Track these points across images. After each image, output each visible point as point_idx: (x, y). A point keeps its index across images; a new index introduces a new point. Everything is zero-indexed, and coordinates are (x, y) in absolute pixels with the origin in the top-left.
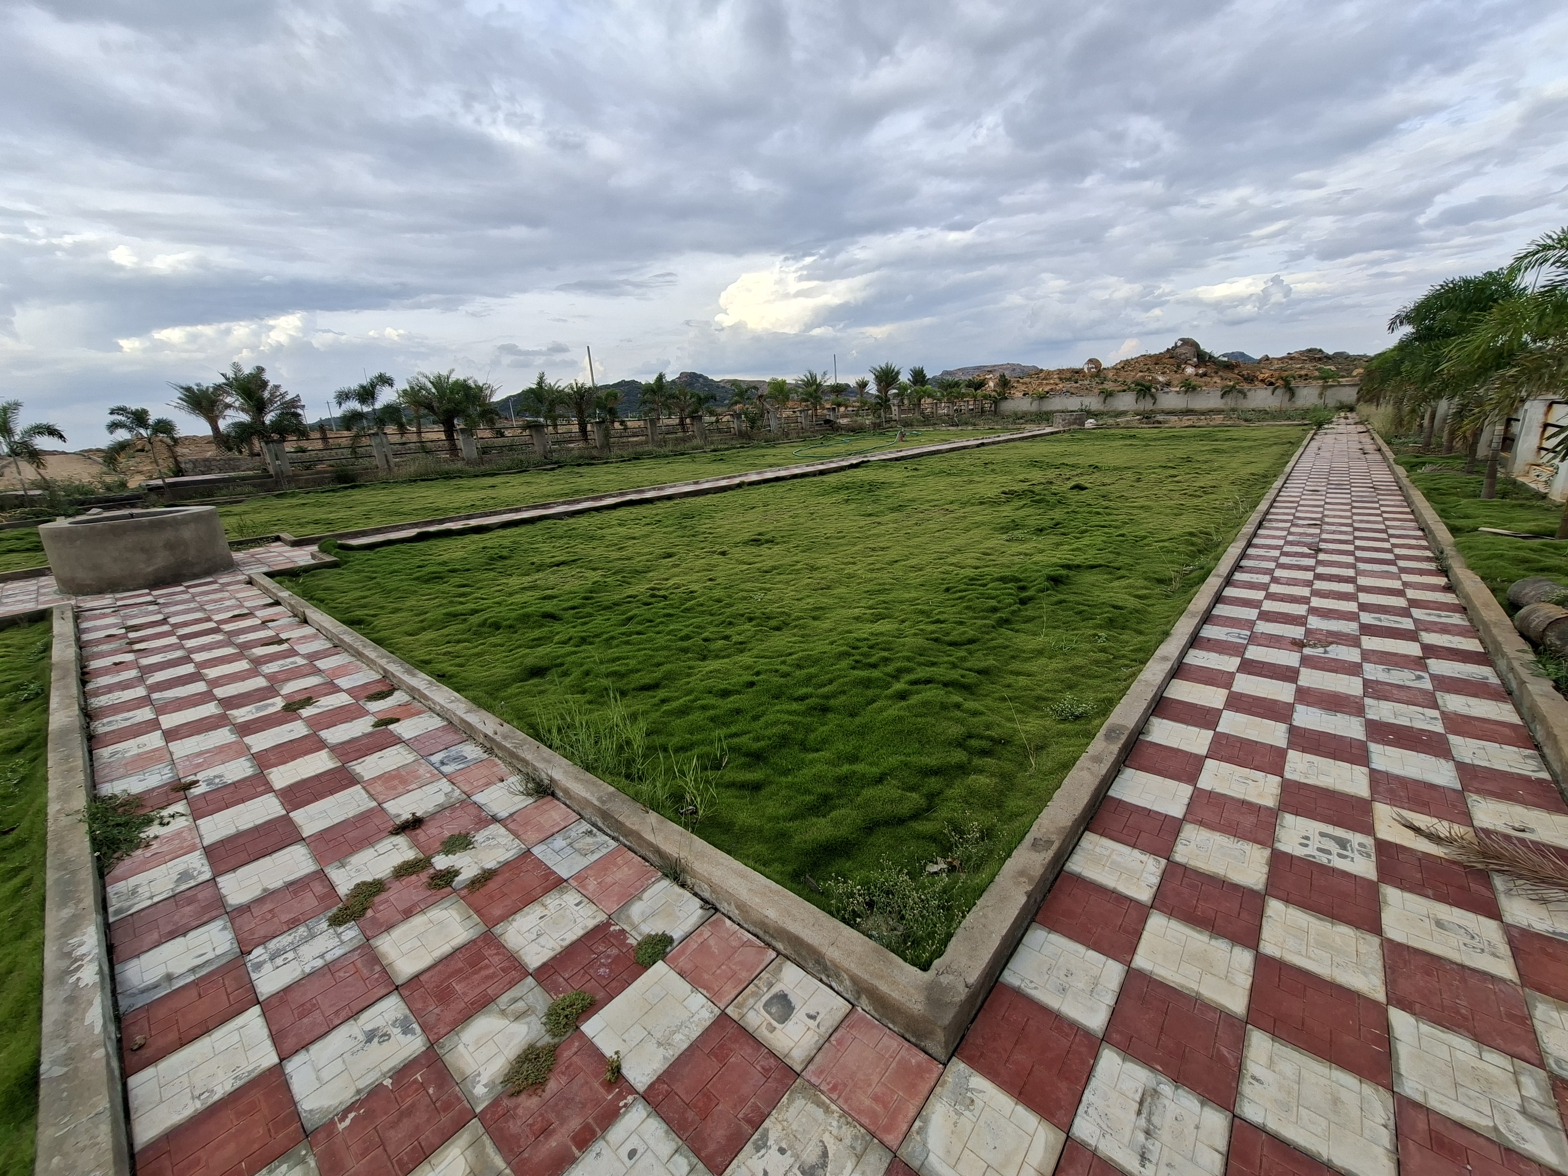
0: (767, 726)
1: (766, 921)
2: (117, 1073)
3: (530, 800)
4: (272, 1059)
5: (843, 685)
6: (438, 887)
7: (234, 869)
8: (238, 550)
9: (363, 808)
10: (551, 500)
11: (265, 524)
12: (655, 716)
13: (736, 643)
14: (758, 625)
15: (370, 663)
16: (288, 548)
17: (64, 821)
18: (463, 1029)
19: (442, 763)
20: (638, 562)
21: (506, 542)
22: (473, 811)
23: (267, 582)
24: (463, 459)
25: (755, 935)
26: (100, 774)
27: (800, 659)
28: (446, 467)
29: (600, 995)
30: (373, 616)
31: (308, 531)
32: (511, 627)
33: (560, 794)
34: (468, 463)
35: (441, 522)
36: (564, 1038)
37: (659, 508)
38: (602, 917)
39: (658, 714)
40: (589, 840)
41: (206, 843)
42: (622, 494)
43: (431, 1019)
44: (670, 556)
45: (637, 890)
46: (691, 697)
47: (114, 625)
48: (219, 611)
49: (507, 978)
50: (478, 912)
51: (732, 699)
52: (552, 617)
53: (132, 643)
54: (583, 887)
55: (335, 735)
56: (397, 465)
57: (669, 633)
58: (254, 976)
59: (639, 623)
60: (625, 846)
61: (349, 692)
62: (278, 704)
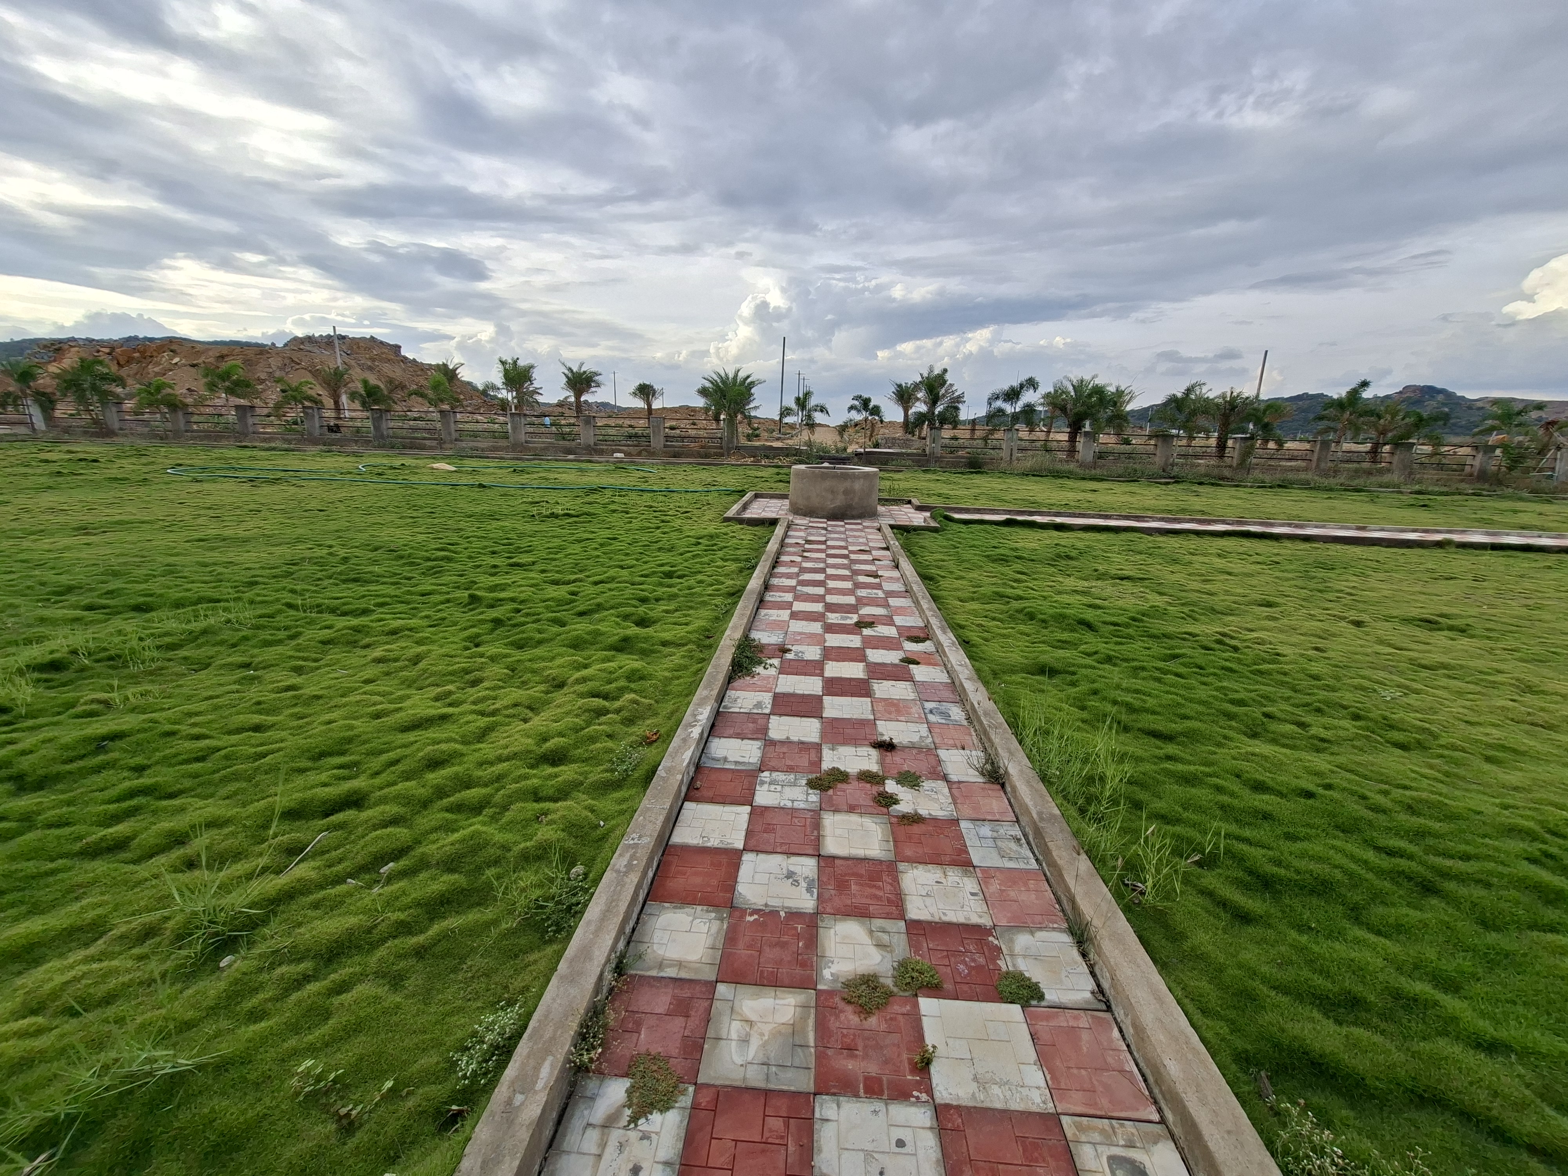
0: (1302, 855)
1: (1162, 1070)
2: (683, 794)
3: (981, 779)
4: (740, 845)
5: (1490, 873)
6: (880, 804)
7: (781, 715)
8: (883, 505)
9: (863, 717)
10: (1149, 514)
11: (906, 490)
12: (1148, 767)
13: (1313, 737)
14: (1367, 729)
15: (921, 611)
16: (913, 511)
17: (728, 642)
18: (840, 920)
19: (931, 712)
20: (1218, 602)
21: (1080, 545)
22: (934, 762)
23: (888, 531)
24: (1078, 461)
25: (1143, 1075)
26: (756, 623)
27: (1420, 801)
28: (1059, 466)
29: (948, 986)
30: (943, 577)
31: (932, 501)
32: (1043, 621)
33: (1008, 789)
34: (1081, 466)
35: (1031, 513)
36: (901, 994)
37: (1285, 548)
38: (986, 921)
39: (1153, 767)
40: (1013, 845)
41: (777, 691)
42: (1240, 523)
43: (827, 895)
44: (1269, 605)
45: (1033, 923)
46: (1207, 770)
47: (800, 537)
48: (853, 544)
49: (887, 909)
50: (895, 841)
51: (1266, 797)
52: (1089, 626)
53: (804, 551)
54: (986, 883)
55: (875, 656)
56: (1018, 459)
57: (1217, 689)
58: (758, 788)
59: (1184, 665)
60: (1045, 875)
61: (898, 628)
62: (855, 618)
